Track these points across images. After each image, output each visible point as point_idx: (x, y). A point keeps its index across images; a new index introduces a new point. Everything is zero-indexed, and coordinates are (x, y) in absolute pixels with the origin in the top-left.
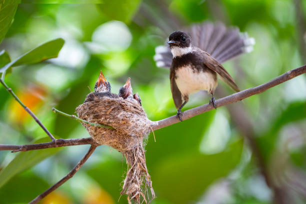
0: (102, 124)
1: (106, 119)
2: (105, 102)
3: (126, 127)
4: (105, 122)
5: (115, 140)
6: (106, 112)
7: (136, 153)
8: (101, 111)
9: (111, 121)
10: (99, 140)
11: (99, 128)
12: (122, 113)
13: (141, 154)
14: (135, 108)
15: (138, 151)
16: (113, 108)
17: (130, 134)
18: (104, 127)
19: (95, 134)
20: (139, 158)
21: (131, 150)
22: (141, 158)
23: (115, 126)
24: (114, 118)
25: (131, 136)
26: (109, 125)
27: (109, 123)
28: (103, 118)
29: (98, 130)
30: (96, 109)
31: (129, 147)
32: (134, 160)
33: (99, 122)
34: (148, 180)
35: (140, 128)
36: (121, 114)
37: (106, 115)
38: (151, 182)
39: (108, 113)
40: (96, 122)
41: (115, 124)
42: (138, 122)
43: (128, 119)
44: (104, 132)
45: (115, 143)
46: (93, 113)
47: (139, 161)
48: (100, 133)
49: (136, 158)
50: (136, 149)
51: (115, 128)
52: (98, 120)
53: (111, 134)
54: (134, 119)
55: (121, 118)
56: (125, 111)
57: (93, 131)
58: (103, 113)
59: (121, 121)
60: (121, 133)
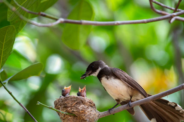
0: (69, 112)
1: (71, 109)
2: (72, 98)
3: (83, 115)
4: (71, 111)
6: (72, 105)
8: (69, 103)
9: (74, 110)
11: (67, 115)
14: (90, 103)
16: (76, 102)
17: (86, 119)
18: (70, 114)
19: (64, 118)
23: (77, 114)
24: (77, 108)
25: (86, 121)
26: (73, 113)
27: (73, 111)
28: (69, 108)
29: (66, 116)
30: (66, 102)
33: (67, 111)
35: (92, 116)
36: (81, 107)
37: (71, 107)
39: (73, 105)
40: (65, 111)
41: (77, 113)
42: (91, 112)
43: (85, 110)
44: (70, 118)
46: (64, 104)
48: (67, 118)
51: (77, 115)
52: (66, 109)
53: (74, 119)
54: (89, 110)
55: (81, 109)
56: (83, 104)
57: (63, 116)
58: (70, 105)
59: (81, 111)
60: (81, 118)
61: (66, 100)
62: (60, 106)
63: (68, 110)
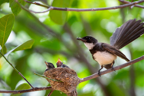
0: (57, 80)
1: (59, 77)
2: (58, 69)
3: (68, 81)
4: (59, 79)
5: (63, 88)
9: (62, 78)
10: (55, 88)
11: (56, 82)
12: (66, 74)
13: (76, 94)
14: (72, 72)
15: (74, 93)
16: (62, 72)
17: (70, 84)
19: (54, 85)
21: (71, 93)
24: (63, 76)
25: (71, 86)
26: (61, 80)
28: (57, 77)
30: (54, 73)
31: (70, 91)
36: (66, 75)
39: (60, 75)
41: (63, 80)
42: (74, 79)
43: (70, 77)
44: (58, 84)
46: (53, 74)
48: (56, 84)
50: (74, 92)
51: (64, 82)
52: (55, 78)
53: (61, 84)
54: (72, 77)
55: (66, 76)
56: (68, 73)
57: (53, 84)
58: (57, 75)
59: (66, 78)
60: (66, 84)
61: (54, 71)
62: (50, 76)
63: (56, 78)
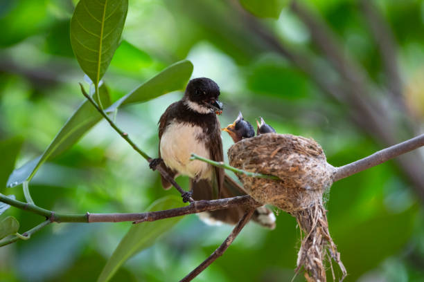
0: (263, 173)
1: (269, 165)
2: (268, 140)
3: (297, 176)
4: (268, 169)
5: (282, 196)
6: (269, 155)
7: (314, 214)
8: (262, 152)
9: (276, 168)
10: (259, 197)
11: (259, 179)
12: (292, 156)
13: (320, 214)
14: (311, 147)
15: (316, 211)
16: (279, 148)
17: (303, 186)
18: (266, 177)
19: (253, 187)
20: (318, 221)
21: (306, 210)
22: (321, 220)
23: (283, 176)
24: (281, 163)
25: (305, 189)
26: (273, 173)
27: (274, 170)
28: (264, 164)
29: (258, 182)
30: (255, 150)
31: (302, 204)
32: (312, 223)
33: (258, 170)
34: (333, 251)
35: (318, 177)
36: (291, 158)
37: (269, 159)
38: (339, 254)
39: (272, 156)
40: (254, 169)
41: (282, 172)
42: (315, 169)
43: (301, 164)
44: (267, 185)
45: (283, 200)
46: (250, 155)
47: (319, 224)
48: (259, 185)
49: (314, 220)
50: (314, 208)
51: (282, 178)
53: (276, 187)
54: (310, 165)
55: (291, 163)
56: (296, 152)
57: (250, 183)
58: (265, 156)
59: (291, 168)
60: (292, 185)
61: (254, 145)
62: (242, 159)
63: (260, 167)
